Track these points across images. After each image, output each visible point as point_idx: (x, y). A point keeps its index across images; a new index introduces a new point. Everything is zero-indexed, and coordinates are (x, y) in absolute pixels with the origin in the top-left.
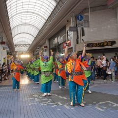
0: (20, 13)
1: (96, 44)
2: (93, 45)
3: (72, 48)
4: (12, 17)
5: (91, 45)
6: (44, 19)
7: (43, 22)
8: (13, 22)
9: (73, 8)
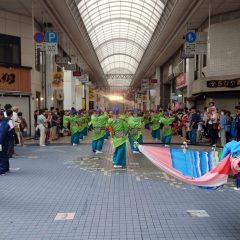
0: (107, 21)
1: (223, 82)
2: (217, 83)
3: (186, 87)
4: (93, 28)
5: (213, 84)
6: (150, 31)
7: (148, 36)
8: (97, 37)
9: (187, 16)
